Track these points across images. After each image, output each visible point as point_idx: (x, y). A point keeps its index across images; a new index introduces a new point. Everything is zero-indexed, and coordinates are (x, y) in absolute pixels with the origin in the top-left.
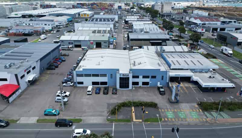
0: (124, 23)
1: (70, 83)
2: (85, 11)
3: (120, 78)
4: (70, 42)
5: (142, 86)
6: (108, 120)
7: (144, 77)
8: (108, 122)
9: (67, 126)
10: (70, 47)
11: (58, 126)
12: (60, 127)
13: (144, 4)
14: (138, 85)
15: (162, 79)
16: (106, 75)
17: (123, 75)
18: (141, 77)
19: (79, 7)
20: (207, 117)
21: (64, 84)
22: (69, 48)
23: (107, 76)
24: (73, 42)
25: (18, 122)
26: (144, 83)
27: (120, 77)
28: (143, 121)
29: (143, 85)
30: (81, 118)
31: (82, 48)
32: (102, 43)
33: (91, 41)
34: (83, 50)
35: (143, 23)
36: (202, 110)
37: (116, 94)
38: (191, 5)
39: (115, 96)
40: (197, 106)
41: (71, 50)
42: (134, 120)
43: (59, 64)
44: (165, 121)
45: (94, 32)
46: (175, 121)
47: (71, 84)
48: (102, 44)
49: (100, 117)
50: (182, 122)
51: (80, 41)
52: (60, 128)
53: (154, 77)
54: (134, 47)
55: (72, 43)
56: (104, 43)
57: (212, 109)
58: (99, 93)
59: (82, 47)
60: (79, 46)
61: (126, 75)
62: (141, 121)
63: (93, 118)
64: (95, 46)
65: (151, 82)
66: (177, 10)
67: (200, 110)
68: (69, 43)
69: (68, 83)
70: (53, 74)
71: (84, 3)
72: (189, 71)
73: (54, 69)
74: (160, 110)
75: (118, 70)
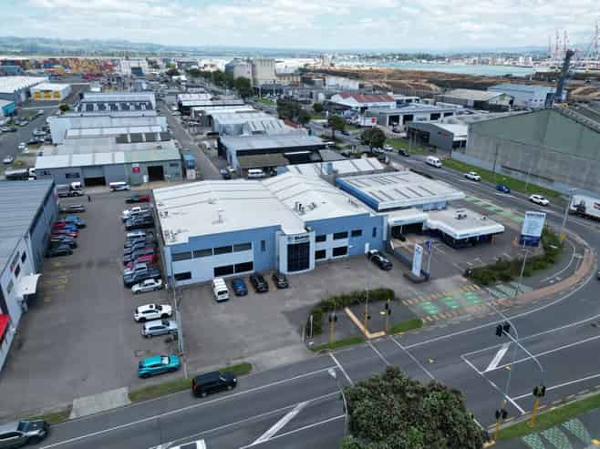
0: (179, 113)
1: (152, 281)
2: (42, 82)
3: (290, 247)
4: (70, 174)
5: (332, 258)
6: (313, 349)
7: (337, 236)
8: (316, 355)
9: (227, 390)
10: (77, 187)
11: (204, 394)
12: (208, 394)
13: (196, 64)
14: (324, 257)
15: (374, 235)
16: (250, 244)
17: (296, 238)
18: (330, 237)
19: (13, 71)
20: (498, 298)
21: (136, 288)
22: (71, 189)
23: (253, 246)
24: (79, 171)
25: (73, 416)
26: (338, 251)
27: (288, 243)
28: (387, 333)
29: (334, 255)
30: (247, 360)
31: (113, 187)
32: (166, 168)
33: (134, 166)
34: (115, 191)
35: (234, 111)
36: (479, 286)
37: (287, 287)
38: (306, 65)
39: (287, 292)
40: (465, 280)
41: (79, 195)
42: (369, 335)
43: (75, 237)
44: (429, 323)
45: (121, 139)
46: (448, 317)
47: (157, 285)
48: (164, 170)
49: (290, 349)
50: (461, 317)
51: (101, 166)
52: (210, 397)
53: (357, 233)
54: (250, 171)
55: (77, 176)
56: (172, 165)
57: (494, 280)
58: (246, 293)
59: (112, 184)
60: (100, 182)
61: (302, 237)
62: (383, 333)
63: (273, 353)
64: (145, 178)
65: (351, 246)
66: (286, 78)
67: (476, 286)
68: (68, 176)
69: (146, 282)
70: (78, 266)
71: (23, 61)
72: (414, 210)
73: (71, 253)
74: (404, 302)
75: (278, 228)
